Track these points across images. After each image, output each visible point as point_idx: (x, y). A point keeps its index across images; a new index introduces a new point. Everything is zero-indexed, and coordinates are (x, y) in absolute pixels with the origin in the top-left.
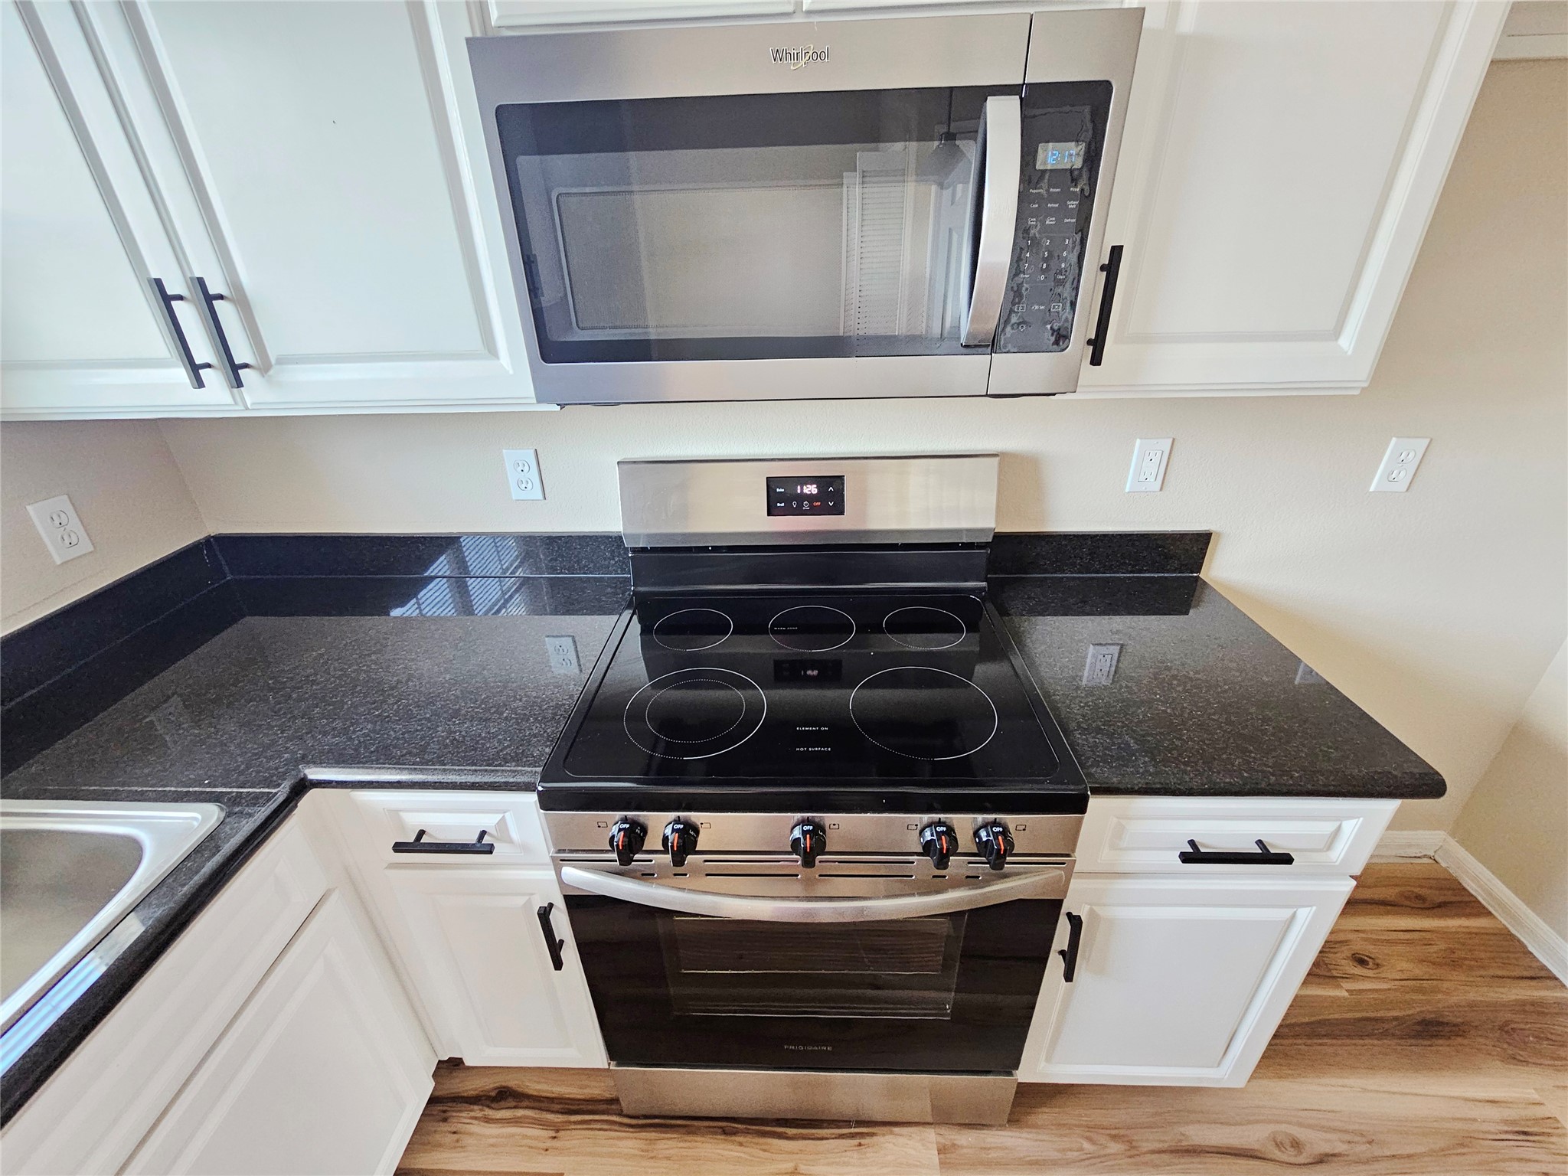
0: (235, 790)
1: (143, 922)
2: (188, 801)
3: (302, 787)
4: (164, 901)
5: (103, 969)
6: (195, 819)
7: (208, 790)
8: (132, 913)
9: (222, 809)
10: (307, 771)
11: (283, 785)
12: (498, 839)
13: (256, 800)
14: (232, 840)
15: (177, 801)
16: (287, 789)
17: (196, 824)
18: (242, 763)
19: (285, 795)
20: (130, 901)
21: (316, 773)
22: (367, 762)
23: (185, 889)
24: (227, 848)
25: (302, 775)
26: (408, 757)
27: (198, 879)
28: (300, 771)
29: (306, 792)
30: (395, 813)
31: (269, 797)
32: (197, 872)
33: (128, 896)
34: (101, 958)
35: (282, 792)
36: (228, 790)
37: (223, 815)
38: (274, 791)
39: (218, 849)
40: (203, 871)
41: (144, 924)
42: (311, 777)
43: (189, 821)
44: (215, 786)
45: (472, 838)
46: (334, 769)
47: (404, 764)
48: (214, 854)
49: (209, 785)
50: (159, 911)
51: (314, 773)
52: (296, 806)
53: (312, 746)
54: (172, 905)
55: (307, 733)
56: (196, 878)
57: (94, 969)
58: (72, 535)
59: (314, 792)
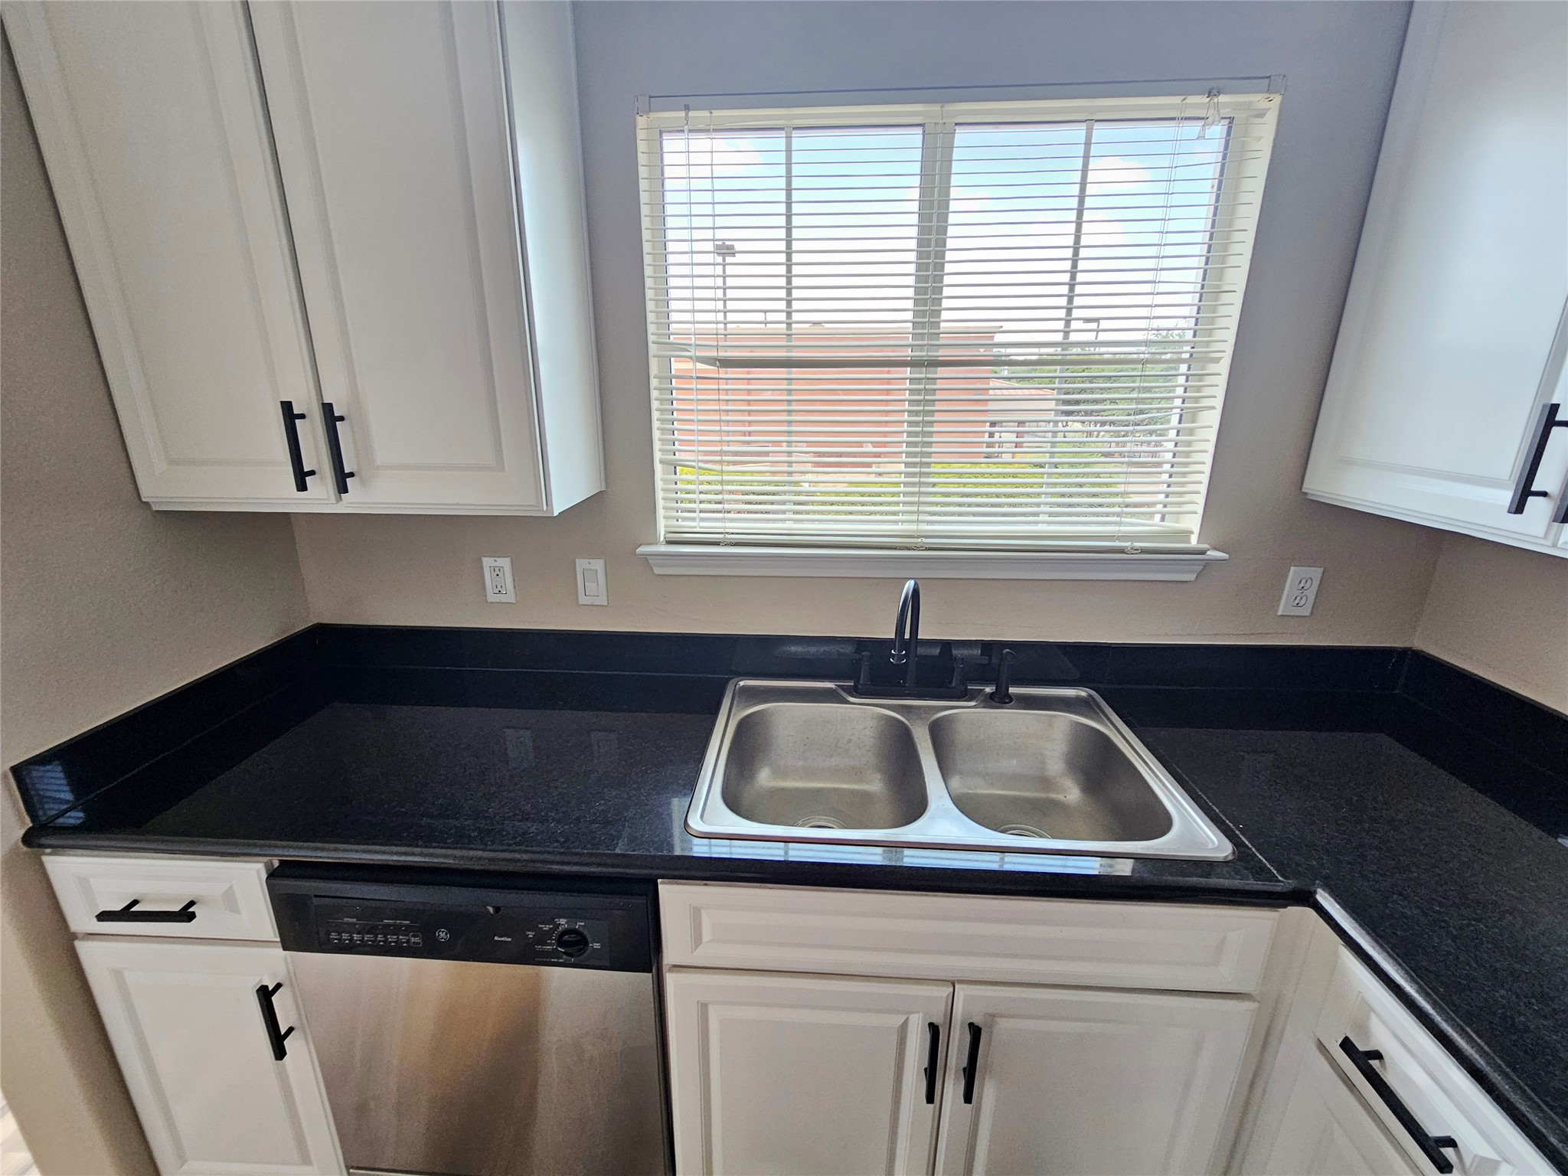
0: (1253, 849)
1: (1133, 870)
2: (1219, 828)
3: (1305, 898)
4: (1154, 872)
5: (1096, 872)
6: (1213, 841)
7: (1237, 832)
8: (1133, 860)
9: (1234, 853)
10: (1319, 891)
11: (1290, 881)
12: (1464, 1170)
13: (1260, 872)
14: (1221, 880)
15: (1212, 821)
16: (1290, 888)
17: (1210, 846)
18: (1276, 836)
19: (1285, 890)
20: (1139, 851)
21: (1325, 898)
22: (1382, 937)
23: (1170, 878)
24: (1214, 882)
25: (1312, 889)
26: (1432, 976)
27: (1181, 880)
28: (1314, 884)
29: (1304, 905)
30: (1367, 1008)
31: (1272, 878)
32: (1183, 876)
33: (1141, 848)
34: (1101, 865)
35: (1284, 884)
36: (1250, 845)
37: (1230, 858)
38: (1280, 878)
39: (1208, 876)
40: (1189, 879)
41: (1132, 872)
42: (1318, 897)
43: (1208, 840)
44: (1243, 834)
45: (1434, 1131)
46: (1344, 912)
47: (1421, 978)
48: (1202, 876)
49: (1240, 830)
50: (1148, 876)
51: (1323, 898)
52: (1285, 906)
53: (1343, 876)
54: (1155, 878)
55: (1350, 863)
56: (1180, 878)
57: (1092, 867)
58: (1304, 599)
59: (1309, 912)
